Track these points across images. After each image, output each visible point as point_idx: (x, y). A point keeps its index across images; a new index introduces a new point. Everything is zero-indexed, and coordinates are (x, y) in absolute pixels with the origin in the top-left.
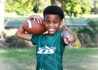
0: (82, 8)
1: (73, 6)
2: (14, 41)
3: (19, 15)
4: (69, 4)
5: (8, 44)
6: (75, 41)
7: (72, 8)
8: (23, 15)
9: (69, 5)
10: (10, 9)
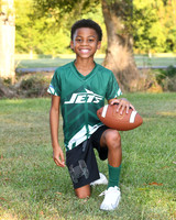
0: (168, 41)
1: (147, 26)
2: (37, 86)
3: (41, 57)
4: (140, 21)
5: (25, 92)
6: (151, 85)
7: (146, 30)
8: (50, 57)
9: (141, 25)
10: (24, 45)
